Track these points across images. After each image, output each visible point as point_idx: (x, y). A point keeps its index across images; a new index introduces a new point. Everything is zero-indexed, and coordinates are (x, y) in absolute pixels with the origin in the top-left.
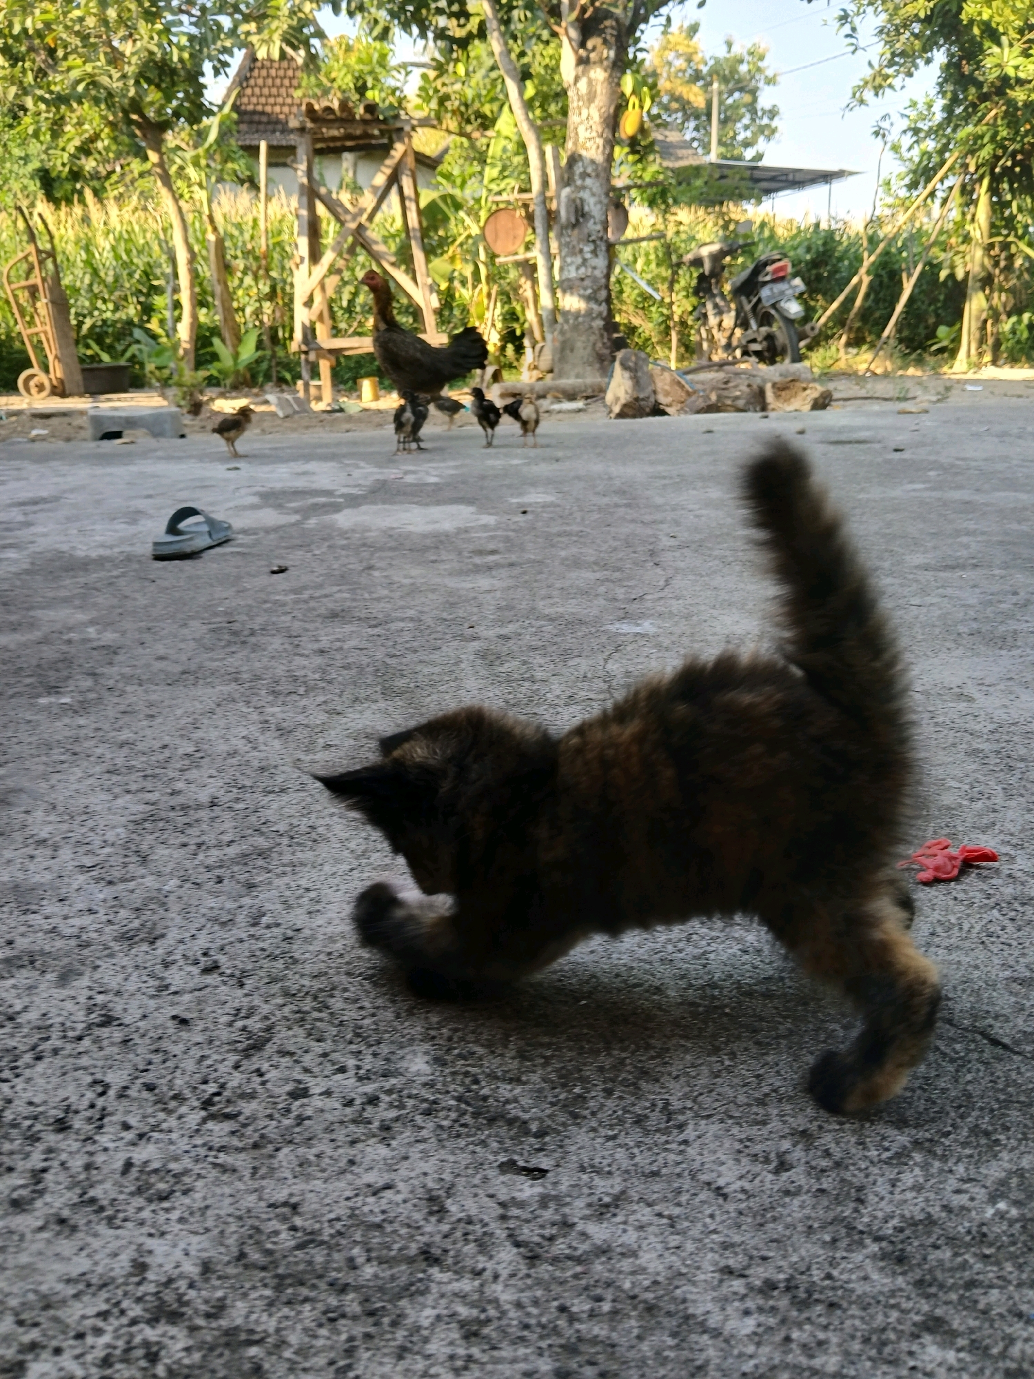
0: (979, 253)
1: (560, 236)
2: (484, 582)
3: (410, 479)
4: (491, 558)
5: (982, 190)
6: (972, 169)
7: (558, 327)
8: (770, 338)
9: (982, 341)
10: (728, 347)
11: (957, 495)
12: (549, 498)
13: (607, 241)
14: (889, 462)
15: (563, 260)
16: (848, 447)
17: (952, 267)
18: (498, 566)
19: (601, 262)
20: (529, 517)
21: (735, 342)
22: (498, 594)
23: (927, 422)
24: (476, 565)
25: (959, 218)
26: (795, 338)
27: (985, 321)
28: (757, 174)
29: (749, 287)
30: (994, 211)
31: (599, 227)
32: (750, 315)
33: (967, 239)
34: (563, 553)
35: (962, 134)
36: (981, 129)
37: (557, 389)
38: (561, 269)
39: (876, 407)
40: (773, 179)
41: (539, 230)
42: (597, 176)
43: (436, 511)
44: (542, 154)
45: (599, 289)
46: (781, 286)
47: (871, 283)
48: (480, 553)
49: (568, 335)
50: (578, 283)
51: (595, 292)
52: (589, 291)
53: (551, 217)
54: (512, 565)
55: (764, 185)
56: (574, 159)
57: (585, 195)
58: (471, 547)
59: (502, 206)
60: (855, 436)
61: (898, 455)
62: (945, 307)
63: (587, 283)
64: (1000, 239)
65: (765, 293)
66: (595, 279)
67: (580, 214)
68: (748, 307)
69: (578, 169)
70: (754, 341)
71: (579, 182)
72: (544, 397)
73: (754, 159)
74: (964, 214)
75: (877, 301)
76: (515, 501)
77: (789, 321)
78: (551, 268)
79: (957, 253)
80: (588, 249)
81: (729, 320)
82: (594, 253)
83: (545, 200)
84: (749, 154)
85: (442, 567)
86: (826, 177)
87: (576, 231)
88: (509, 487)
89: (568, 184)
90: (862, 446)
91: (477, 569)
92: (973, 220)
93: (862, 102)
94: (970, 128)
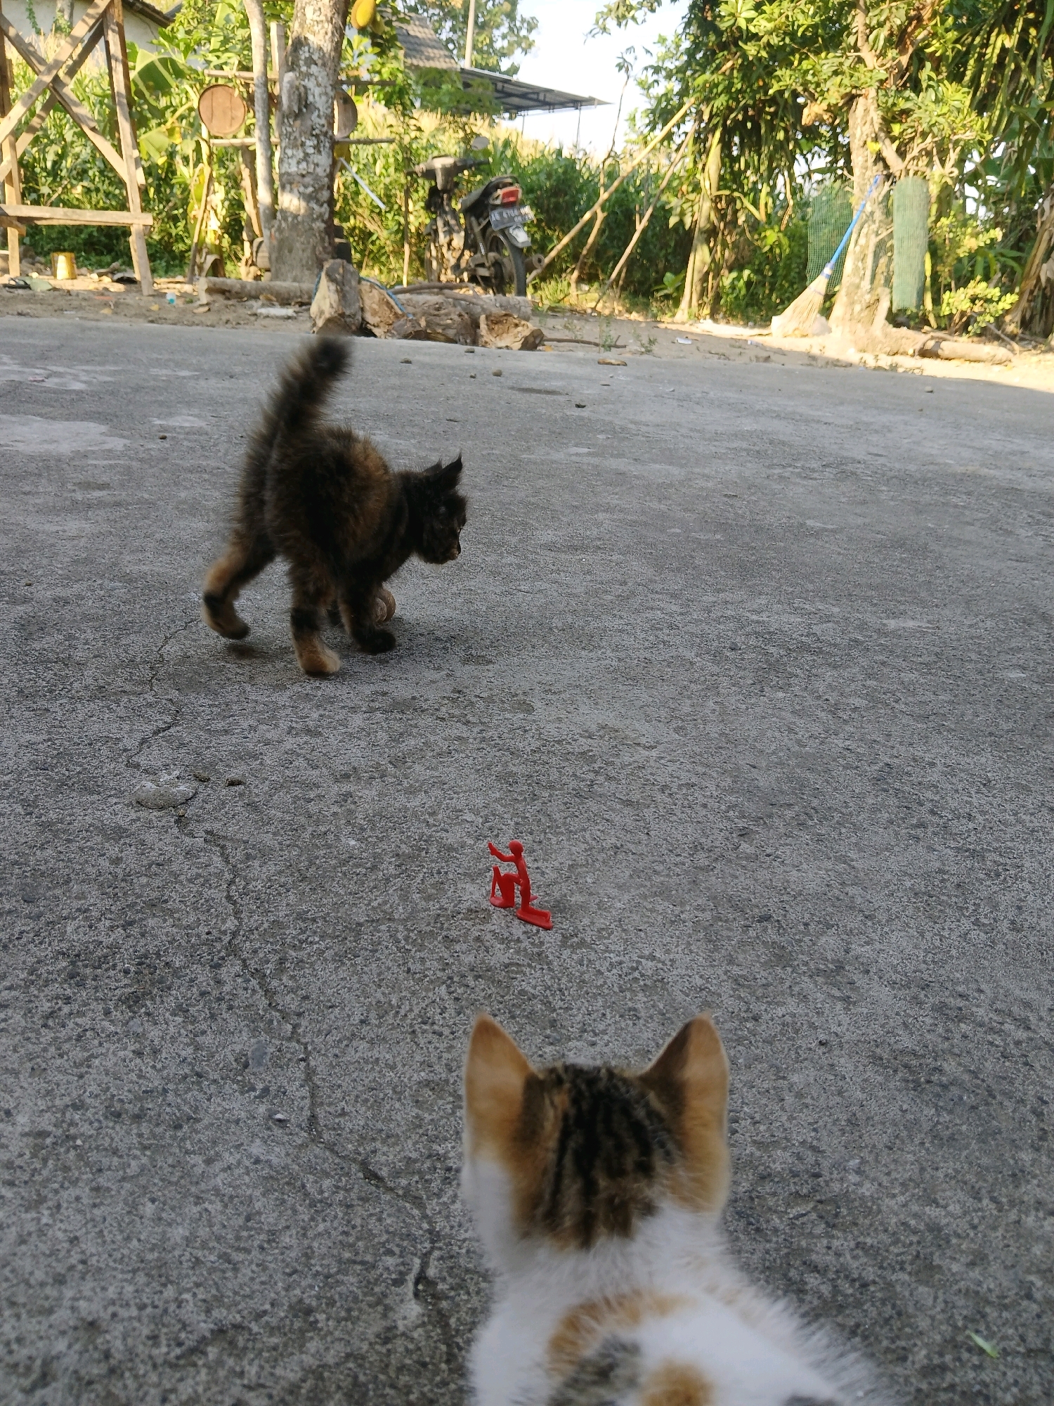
0: (707, 205)
1: (281, 123)
2: (73, 525)
3: (51, 383)
4: (97, 494)
5: (715, 140)
6: (706, 117)
7: (276, 223)
8: (497, 264)
9: (703, 292)
10: (457, 268)
11: (613, 463)
12: (199, 423)
13: (332, 137)
14: (565, 418)
15: (284, 152)
16: (534, 395)
17: (682, 214)
18: (101, 504)
19: (324, 160)
20: (166, 444)
21: (463, 264)
22: (83, 542)
23: (621, 375)
24: (75, 502)
25: (691, 165)
26: (522, 268)
27: (707, 273)
28: (508, 88)
29: (478, 209)
30: (723, 164)
31: (323, 121)
32: (479, 238)
33: (697, 188)
34: (183, 495)
35: (700, 80)
36: (717, 77)
37: (270, 290)
38: (281, 161)
39: (580, 352)
40: (524, 96)
41: (260, 115)
42: (324, 65)
43: (60, 428)
44: (267, 30)
45: (321, 188)
46: (512, 212)
47: (606, 219)
48: (87, 486)
49: (286, 234)
50: (298, 178)
51: (316, 191)
52: (310, 189)
53: (272, 101)
54: (118, 504)
55: (515, 101)
56: (299, 43)
57: (310, 84)
58: (81, 477)
59: (221, 82)
60: (547, 385)
61: (578, 412)
62: (674, 253)
63: (308, 180)
64: (727, 192)
65: (495, 216)
66: (317, 178)
67: (303, 105)
68: (477, 229)
69: (304, 54)
70: (482, 265)
71: (304, 69)
72: (256, 298)
73: (509, 72)
74: (695, 162)
75: (611, 238)
76: (158, 422)
77: (517, 250)
78: (270, 159)
79: (688, 200)
80: (310, 143)
81: (458, 241)
82: (317, 148)
83: (266, 81)
84: (505, 64)
85: (32, 500)
86: (575, 102)
87: (298, 122)
88: (161, 404)
89: (291, 69)
90: (548, 397)
91: (75, 508)
92: (703, 169)
93: (604, 29)
94: (707, 76)
